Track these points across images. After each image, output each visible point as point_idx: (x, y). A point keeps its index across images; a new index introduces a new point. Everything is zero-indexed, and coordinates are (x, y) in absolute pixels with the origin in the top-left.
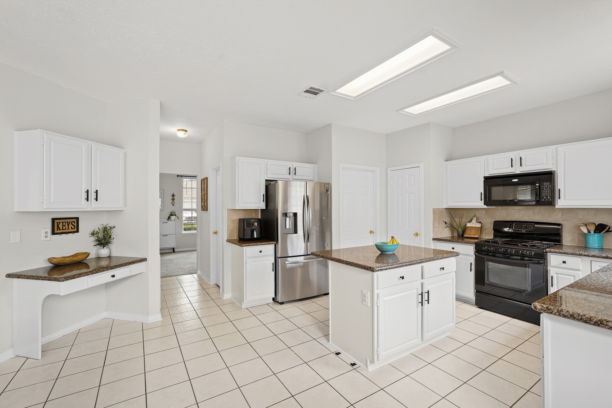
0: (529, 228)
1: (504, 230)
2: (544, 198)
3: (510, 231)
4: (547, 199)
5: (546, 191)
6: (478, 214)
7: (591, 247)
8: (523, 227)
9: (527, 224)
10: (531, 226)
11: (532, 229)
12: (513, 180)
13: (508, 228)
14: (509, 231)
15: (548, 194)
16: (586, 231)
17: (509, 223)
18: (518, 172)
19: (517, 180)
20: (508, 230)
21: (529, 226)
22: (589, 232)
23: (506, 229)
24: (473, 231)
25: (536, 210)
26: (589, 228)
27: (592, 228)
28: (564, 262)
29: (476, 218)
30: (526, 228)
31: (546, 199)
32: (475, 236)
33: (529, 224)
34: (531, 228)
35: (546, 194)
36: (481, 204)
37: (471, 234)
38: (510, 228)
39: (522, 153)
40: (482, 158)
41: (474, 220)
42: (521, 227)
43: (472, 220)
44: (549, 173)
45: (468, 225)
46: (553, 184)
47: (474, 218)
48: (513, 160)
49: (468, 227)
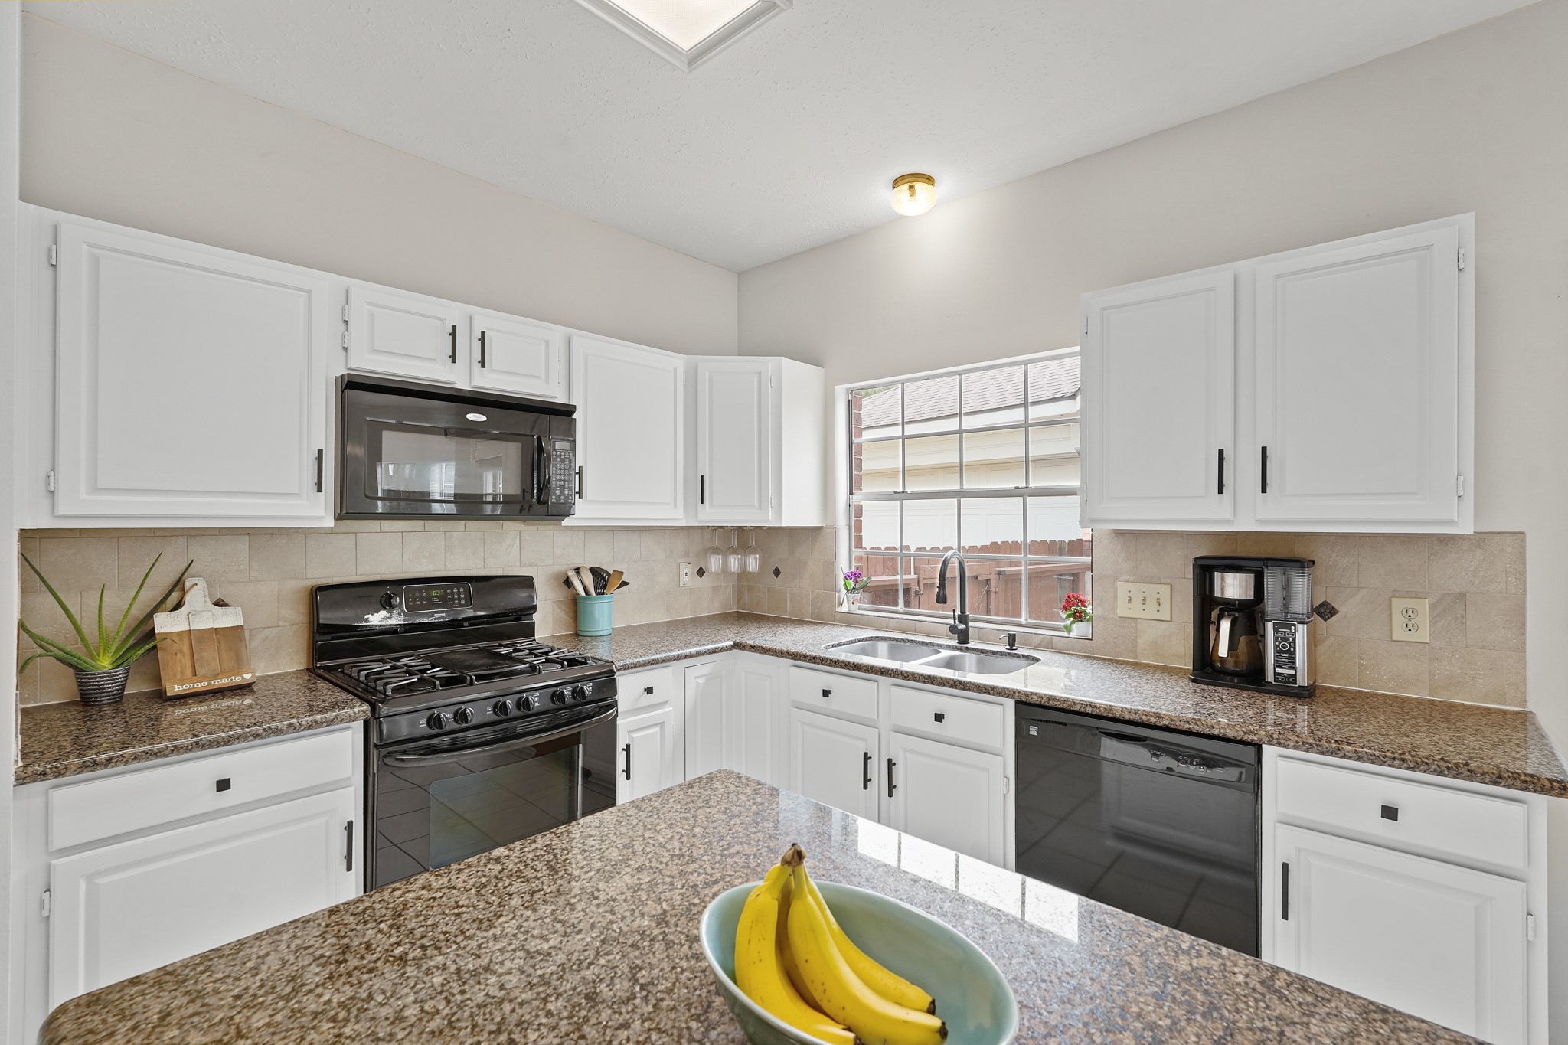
0: (453, 599)
1: (367, 620)
2: (555, 495)
4: (562, 497)
5: (560, 469)
6: (204, 556)
7: (601, 633)
8: (435, 602)
9: (445, 588)
10: (459, 593)
11: (463, 602)
12: (471, 417)
13: (383, 613)
14: (390, 622)
15: (564, 480)
16: (580, 592)
17: (383, 592)
18: (462, 386)
19: (483, 418)
20: (385, 618)
21: (452, 594)
22: (586, 591)
23: (377, 619)
24: (210, 655)
25: (455, 534)
26: (586, 582)
27: (590, 580)
28: (649, 690)
29: (201, 585)
30: (444, 602)
31: (559, 496)
32: (225, 680)
33: (452, 588)
34: (459, 599)
35: (560, 480)
36: (315, 511)
37: (200, 671)
38: (389, 609)
39: (485, 320)
40: (325, 282)
41: (197, 596)
42: (429, 599)
43: (174, 597)
44: (565, 412)
45: (165, 624)
46: (573, 448)
47: (187, 584)
48: (454, 334)
49: (166, 636)
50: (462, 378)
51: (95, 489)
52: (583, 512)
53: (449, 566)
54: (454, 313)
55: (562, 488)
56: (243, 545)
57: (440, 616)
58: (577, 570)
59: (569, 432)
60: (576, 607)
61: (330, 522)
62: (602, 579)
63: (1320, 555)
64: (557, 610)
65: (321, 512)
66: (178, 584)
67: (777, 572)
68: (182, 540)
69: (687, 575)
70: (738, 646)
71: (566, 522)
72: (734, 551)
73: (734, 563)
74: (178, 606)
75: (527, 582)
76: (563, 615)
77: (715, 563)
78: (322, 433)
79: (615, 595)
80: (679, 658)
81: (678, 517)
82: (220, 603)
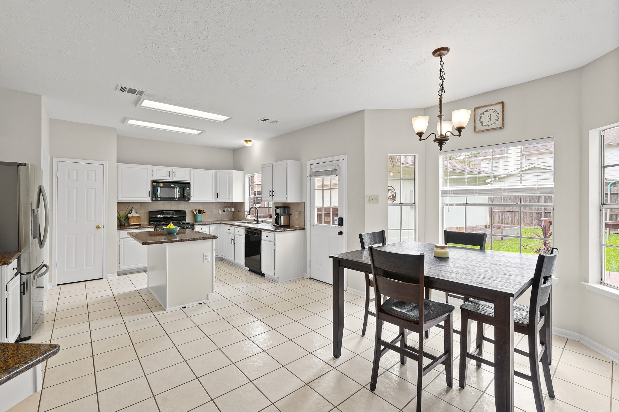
1: (157, 216)
2: (186, 197)
3: (161, 217)
6: (134, 206)
7: (199, 221)
8: (168, 214)
9: (170, 212)
10: (172, 213)
12: (172, 185)
13: (160, 216)
16: (196, 214)
17: (160, 212)
18: (171, 180)
19: (174, 185)
22: (197, 214)
23: (159, 216)
24: (135, 220)
26: (197, 212)
27: (198, 212)
28: (201, 229)
29: (134, 210)
30: (170, 214)
32: (137, 223)
35: (188, 194)
36: (149, 200)
37: (134, 222)
38: (161, 215)
39: (175, 169)
40: (150, 167)
41: (133, 212)
42: (167, 214)
43: (131, 212)
44: (189, 184)
45: (130, 215)
46: (190, 189)
47: (132, 210)
48: (169, 172)
49: (130, 217)
50: (171, 179)
51: (122, 197)
52: (192, 200)
53: (171, 209)
54: (169, 169)
55: (188, 196)
56: (139, 205)
57: (169, 216)
58: (195, 210)
59: (189, 187)
60: (195, 217)
61: (151, 201)
62: (200, 212)
63: (291, 206)
64: (192, 217)
65: (150, 200)
66: (131, 210)
67: (238, 211)
68: (131, 204)
69: (220, 212)
70: (220, 223)
71: (190, 201)
72: (230, 207)
73: (229, 209)
74: (131, 213)
75: (184, 212)
76: (193, 218)
77: (225, 209)
78: (149, 189)
79: (202, 214)
80: (207, 224)
81: (213, 200)
82: (136, 213)
